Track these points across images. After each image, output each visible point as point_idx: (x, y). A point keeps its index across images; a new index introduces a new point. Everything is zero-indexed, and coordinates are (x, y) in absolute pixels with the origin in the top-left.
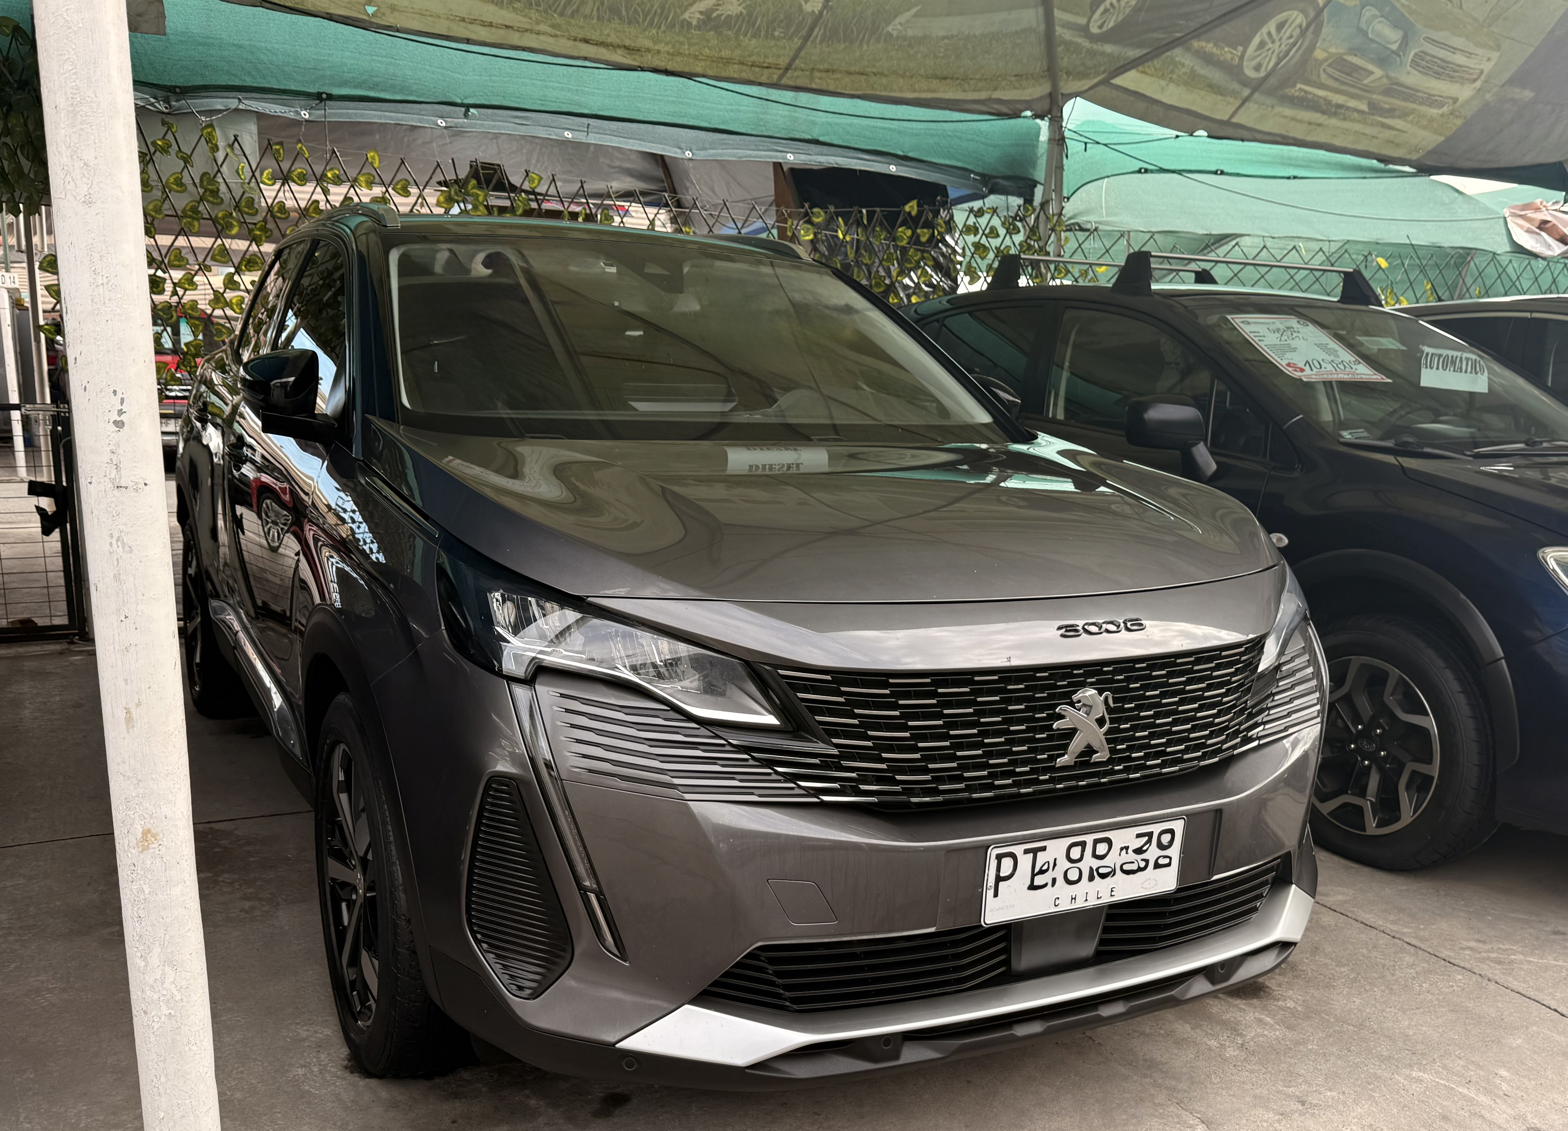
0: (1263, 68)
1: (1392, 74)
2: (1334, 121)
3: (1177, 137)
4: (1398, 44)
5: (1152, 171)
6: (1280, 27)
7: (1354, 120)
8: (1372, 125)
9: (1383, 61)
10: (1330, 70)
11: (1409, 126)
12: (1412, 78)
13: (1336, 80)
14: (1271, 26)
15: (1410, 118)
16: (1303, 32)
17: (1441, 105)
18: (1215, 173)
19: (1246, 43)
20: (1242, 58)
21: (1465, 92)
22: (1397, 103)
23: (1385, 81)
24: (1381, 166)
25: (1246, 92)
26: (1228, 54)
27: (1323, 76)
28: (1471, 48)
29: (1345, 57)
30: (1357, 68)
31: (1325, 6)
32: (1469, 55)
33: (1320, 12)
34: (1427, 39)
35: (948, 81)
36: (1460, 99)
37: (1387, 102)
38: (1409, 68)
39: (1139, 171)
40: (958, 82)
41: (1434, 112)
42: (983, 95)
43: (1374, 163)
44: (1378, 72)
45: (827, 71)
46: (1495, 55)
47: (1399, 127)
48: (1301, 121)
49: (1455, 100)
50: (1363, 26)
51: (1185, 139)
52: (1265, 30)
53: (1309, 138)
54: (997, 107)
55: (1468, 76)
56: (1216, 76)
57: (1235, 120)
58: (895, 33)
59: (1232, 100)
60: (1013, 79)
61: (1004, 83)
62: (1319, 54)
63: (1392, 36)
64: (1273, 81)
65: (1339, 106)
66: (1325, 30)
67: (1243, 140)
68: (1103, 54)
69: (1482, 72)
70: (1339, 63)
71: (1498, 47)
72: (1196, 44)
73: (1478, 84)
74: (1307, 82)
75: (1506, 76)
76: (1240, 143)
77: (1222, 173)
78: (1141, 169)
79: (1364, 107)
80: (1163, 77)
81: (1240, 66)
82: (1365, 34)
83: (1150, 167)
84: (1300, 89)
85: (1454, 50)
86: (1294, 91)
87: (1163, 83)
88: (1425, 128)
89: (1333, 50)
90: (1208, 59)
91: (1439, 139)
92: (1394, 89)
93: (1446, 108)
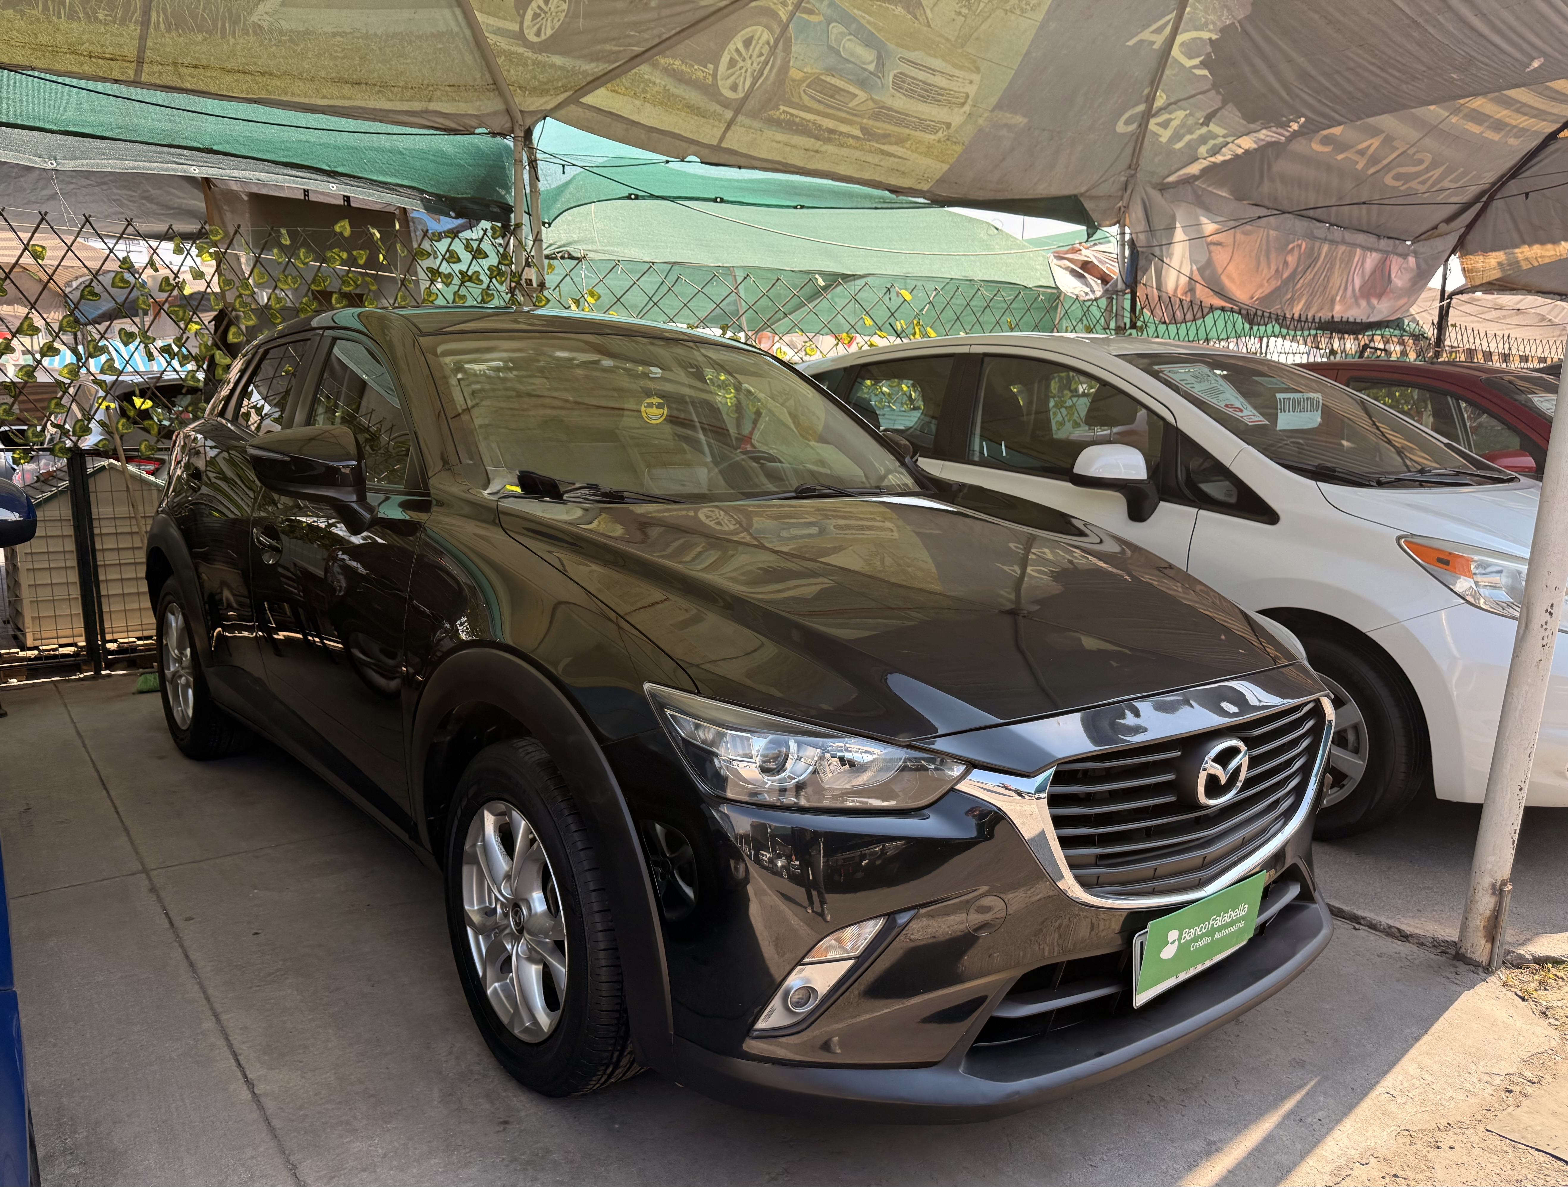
0: (740, 88)
1: (876, 97)
2: (830, 148)
3: (667, 162)
4: (874, 63)
5: (643, 198)
6: (747, 43)
7: (849, 147)
8: (871, 152)
9: (863, 84)
10: (811, 91)
11: (909, 152)
12: (899, 102)
13: (819, 101)
14: (737, 42)
15: (908, 144)
16: (773, 49)
17: (935, 128)
18: (715, 200)
19: (715, 61)
20: (715, 76)
21: (957, 117)
22: (889, 128)
23: (871, 104)
24: (894, 196)
26: (699, 72)
27: (806, 98)
28: (950, 69)
29: (823, 77)
30: (838, 90)
31: (789, 20)
32: (951, 77)
33: (785, 28)
34: (902, 59)
35: (363, 86)
36: (953, 125)
37: (879, 127)
38: (892, 90)
39: (629, 197)
40: (377, 88)
41: (930, 137)
42: (417, 106)
43: (885, 193)
44: (862, 95)
45: (196, 67)
46: (976, 78)
47: (899, 154)
48: (795, 147)
49: (949, 125)
50: (833, 43)
52: (731, 46)
53: (811, 166)
54: (441, 120)
55: (954, 100)
56: (694, 97)
57: (725, 145)
58: (265, 25)
59: (717, 123)
60: (448, 89)
61: (438, 93)
62: (794, 73)
63: (867, 56)
64: (753, 102)
65: (831, 131)
66: (794, 48)
67: (740, 168)
68: (553, 66)
69: (968, 96)
70: (817, 83)
71: (978, 70)
72: (662, 61)
74: (790, 104)
75: (994, 100)
77: (722, 201)
78: (630, 195)
79: (858, 133)
80: (636, 96)
81: (715, 84)
82: (838, 53)
83: (640, 193)
84: (784, 112)
86: (778, 114)
87: (637, 102)
88: (926, 155)
89: (808, 69)
90: (680, 78)
91: (946, 167)
92: (882, 113)
93: (940, 134)
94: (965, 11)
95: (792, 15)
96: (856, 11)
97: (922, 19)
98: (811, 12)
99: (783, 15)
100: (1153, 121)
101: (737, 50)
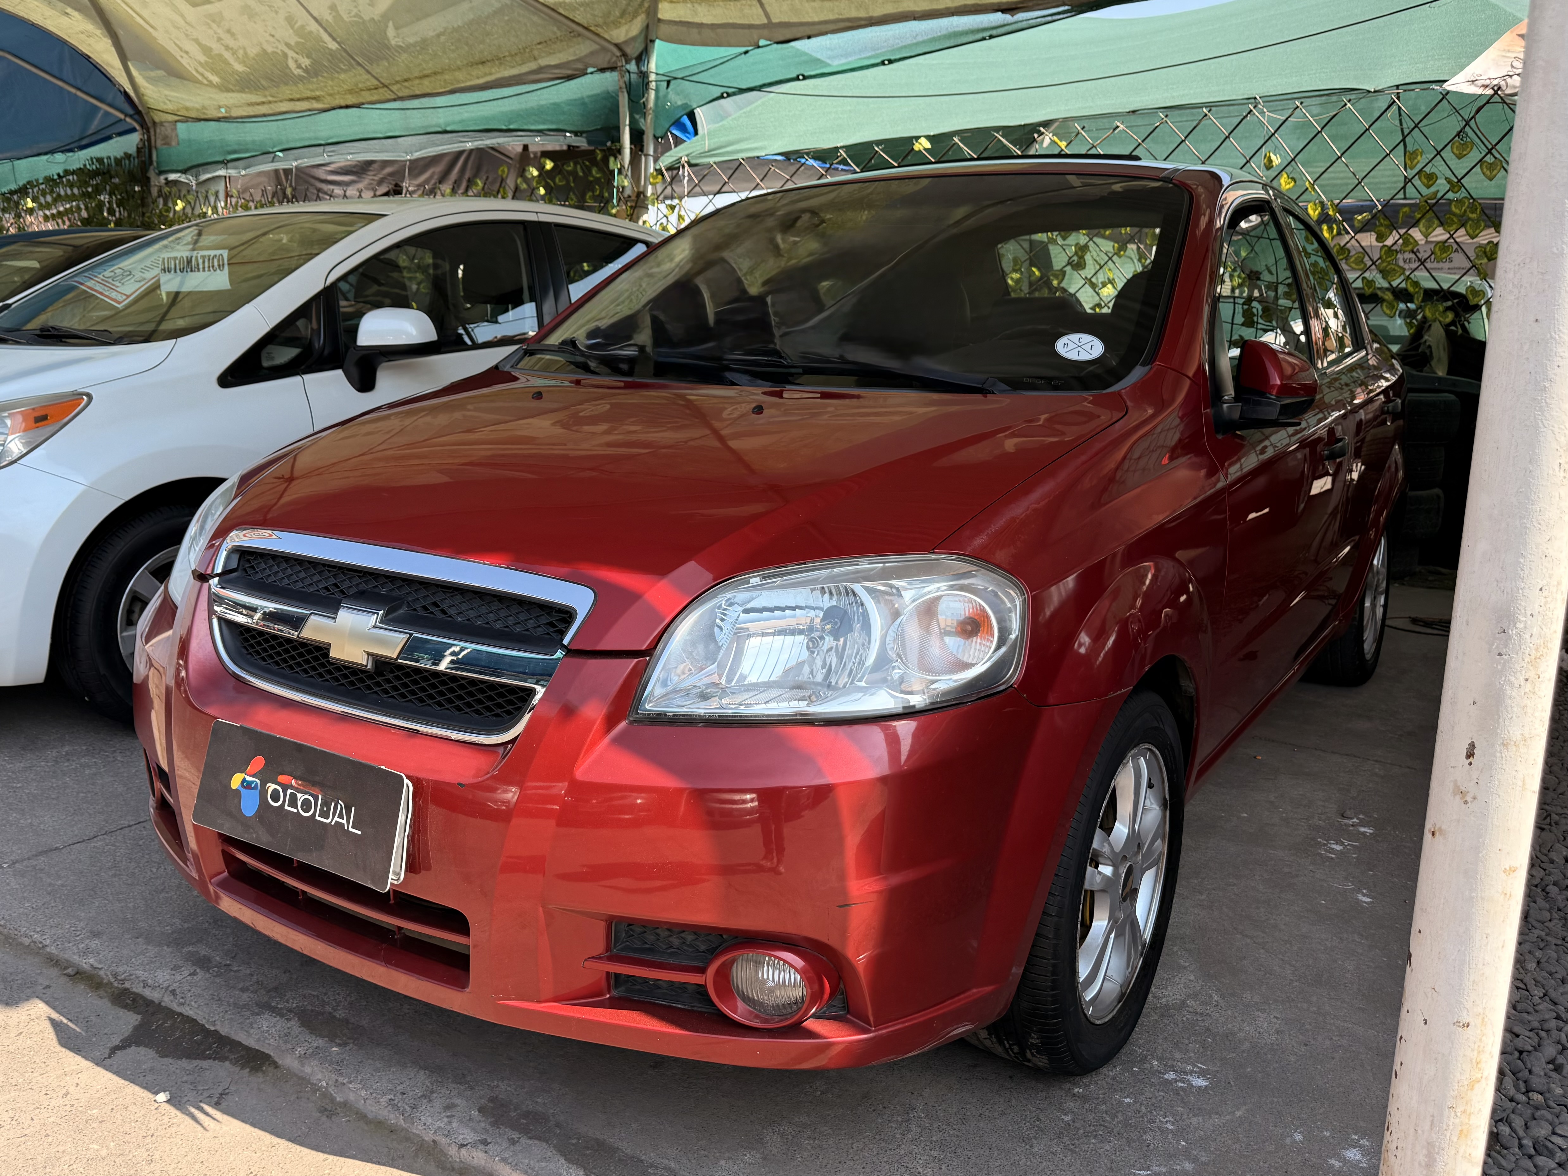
3: (746, 52)
5: (734, 94)
18: (797, 79)
39: (722, 97)
51: (755, 52)
60: (539, 46)
61: (536, 51)
76: (806, 41)
77: (805, 78)
78: (722, 94)
83: (730, 90)
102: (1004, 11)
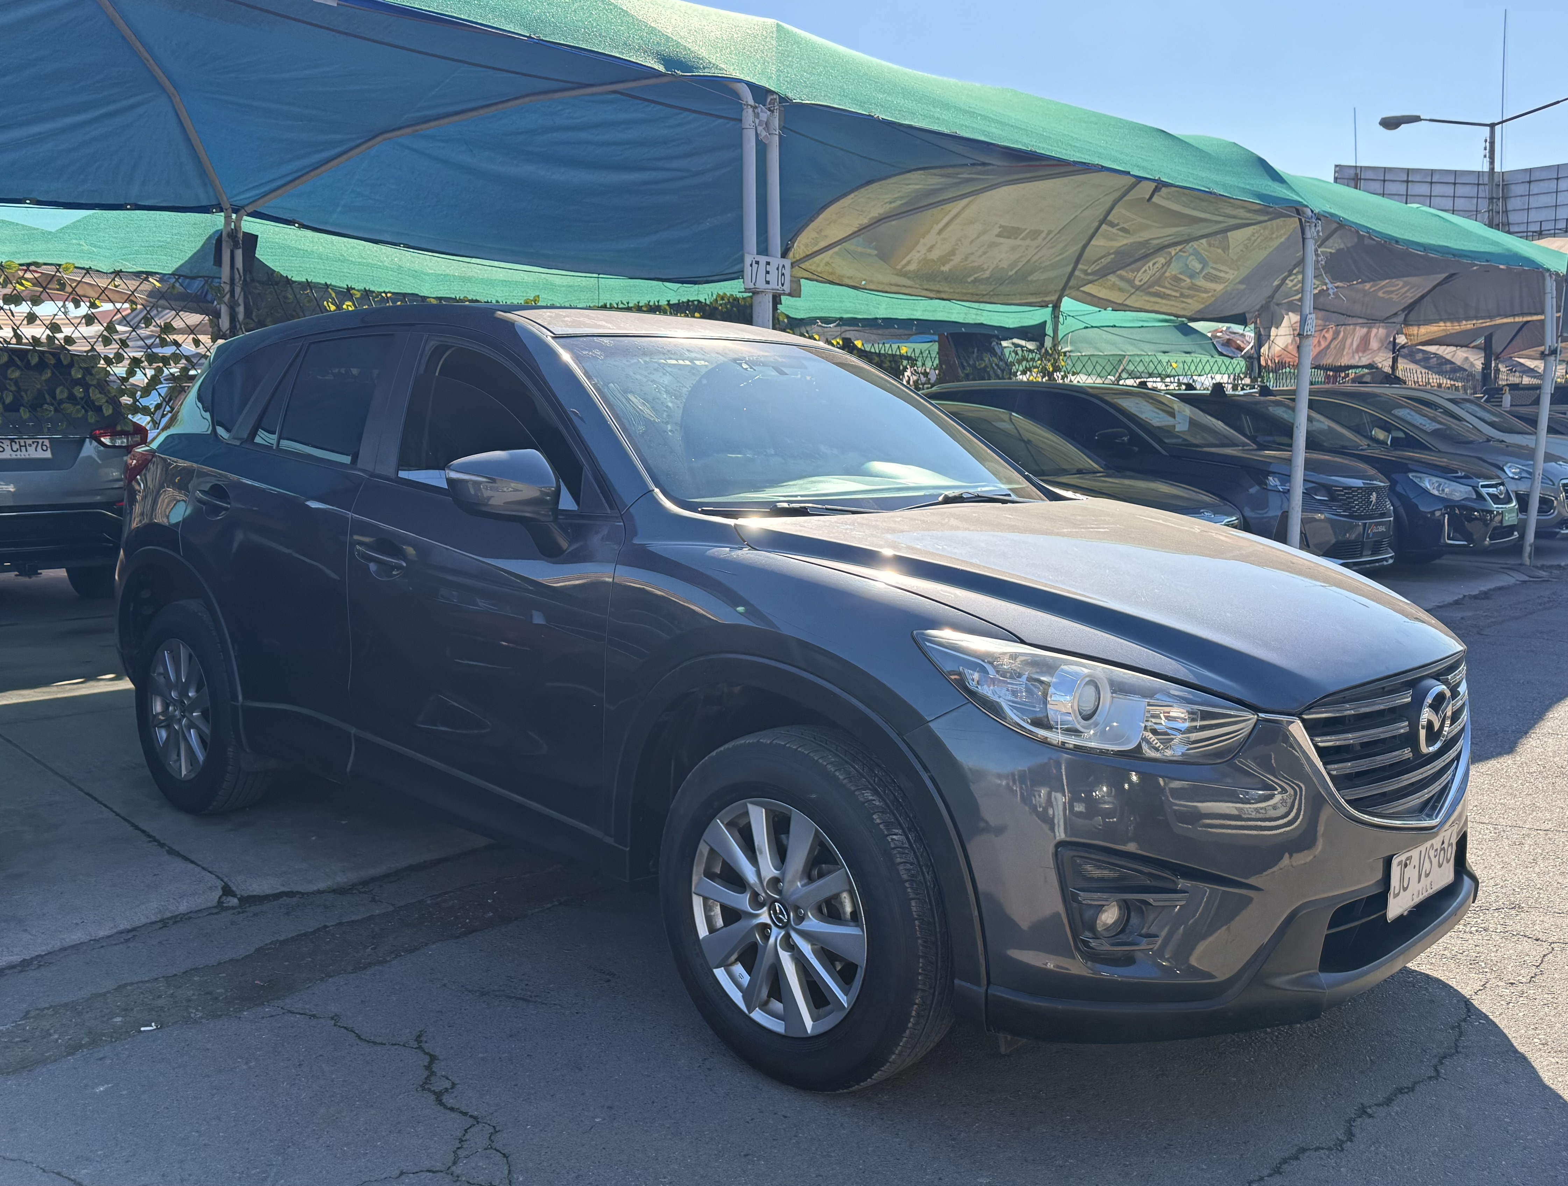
0: (1143, 281)
1: (1193, 281)
2: (1164, 301)
3: (1100, 311)
4: (1200, 270)
5: (1090, 328)
6: (1154, 264)
7: (1173, 300)
8: (1178, 302)
9: (1191, 277)
10: (1170, 281)
11: (1194, 303)
12: (1201, 282)
13: (1171, 285)
14: (1151, 264)
15: (1194, 299)
16: (1163, 266)
17: (1209, 292)
18: (1112, 327)
19: (1138, 271)
20: (1135, 277)
21: (1219, 287)
22: (1191, 292)
24: (1176, 318)
25: (1133, 290)
26: (1130, 275)
27: (1166, 283)
28: (1228, 270)
29: (1177, 275)
30: (1181, 279)
31: (1175, 255)
32: (1226, 273)
33: (1172, 258)
34: (1212, 268)
35: (1034, 295)
36: (1217, 290)
37: (1186, 292)
38: (1201, 279)
39: (1085, 328)
41: (1205, 295)
43: (1172, 318)
44: (1188, 280)
46: (1236, 273)
47: (1189, 302)
48: (1151, 302)
49: (1215, 291)
50: (1188, 263)
51: (1103, 311)
52: (1147, 265)
53: (1151, 309)
54: (1042, 303)
55: (1223, 281)
56: (1123, 284)
57: (1125, 303)
58: (1031, 279)
59: (1126, 294)
62: (1167, 274)
63: (1198, 266)
64: (1146, 286)
65: (1168, 295)
66: (1172, 265)
67: (1125, 311)
69: (1229, 279)
70: (1174, 278)
71: (1238, 269)
72: (1119, 272)
73: (1226, 284)
74: (1160, 286)
75: (1237, 281)
76: (1123, 312)
77: (1115, 326)
79: (1178, 295)
80: (1101, 286)
81: (1134, 280)
82: (1187, 266)
83: (1089, 326)
84: (1155, 289)
85: (1221, 271)
86: (1153, 290)
87: (1100, 288)
88: (1197, 303)
89: (1173, 273)
90: (1122, 278)
91: (1203, 306)
92: (1193, 287)
93: (1210, 294)
94: (1244, 250)
95: (1177, 253)
96: (1203, 252)
97: (1226, 253)
98: (1184, 252)
99: (1173, 253)
100: (1289, 279)
101: (1149, 267)
102: (1175, 316)
